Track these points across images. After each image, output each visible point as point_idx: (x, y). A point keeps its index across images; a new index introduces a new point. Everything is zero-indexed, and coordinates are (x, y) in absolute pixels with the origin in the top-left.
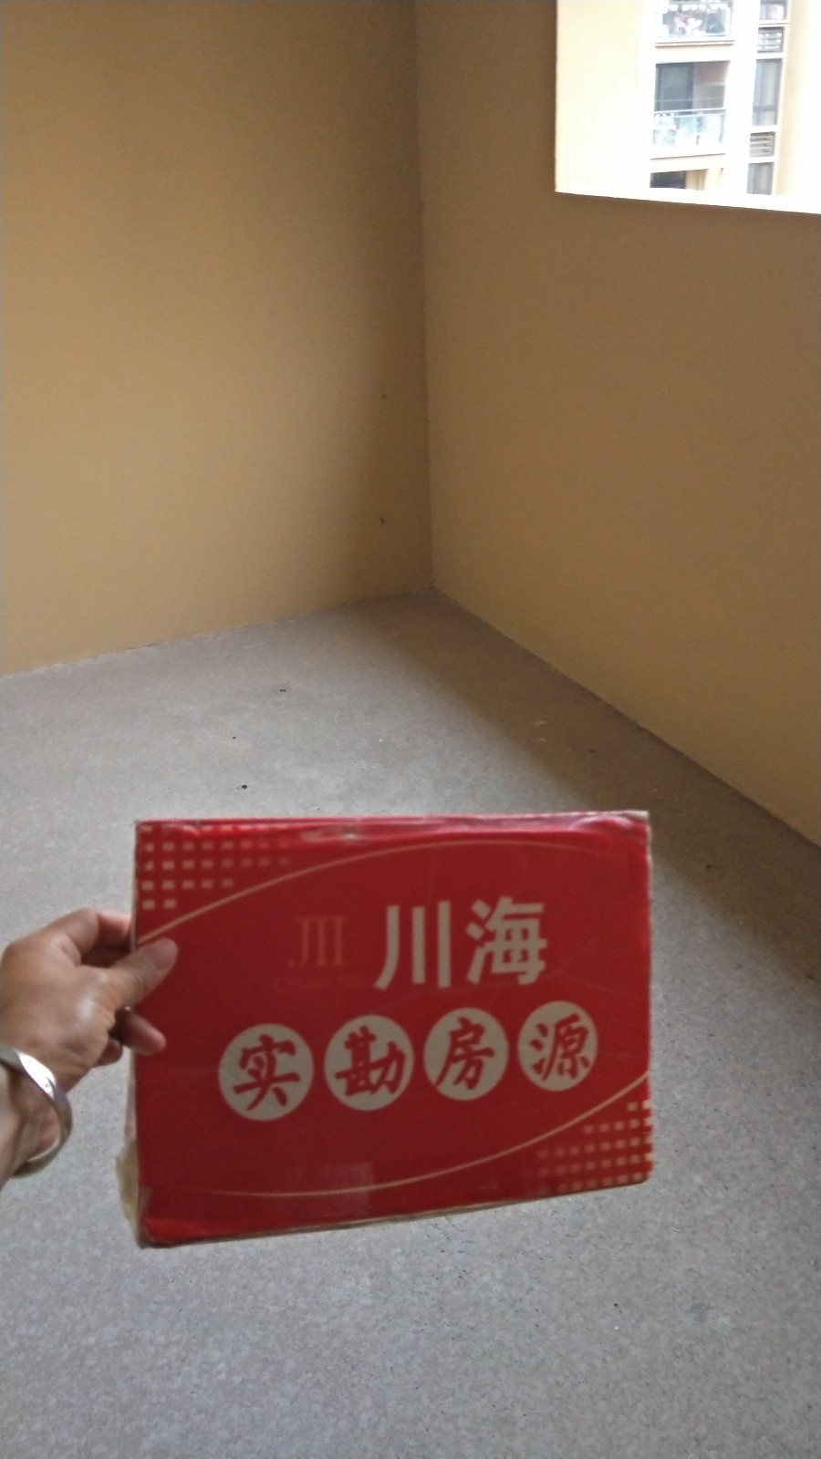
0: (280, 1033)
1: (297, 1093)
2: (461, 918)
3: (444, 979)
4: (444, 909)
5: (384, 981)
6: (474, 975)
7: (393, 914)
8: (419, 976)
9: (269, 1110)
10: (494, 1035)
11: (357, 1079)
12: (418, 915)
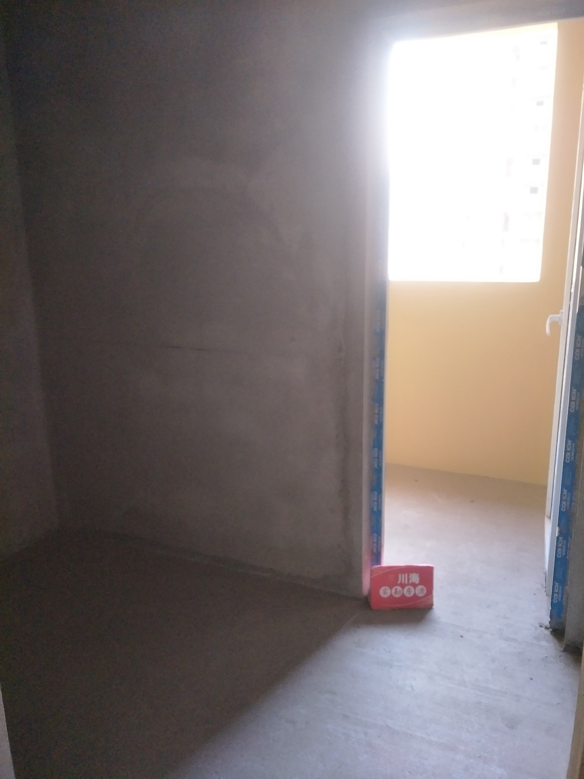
0: (387, 587)
1: (389, 595)
2: (408, 576)
3: (406, 582)
4: (406, 575)
5: (399, 582)
6: (410, 582)
7: (400, 576)
8: (403, 582)
9: (385, 596)
10: (412, 589)
11: (396, 593)
12: (403, 575)
